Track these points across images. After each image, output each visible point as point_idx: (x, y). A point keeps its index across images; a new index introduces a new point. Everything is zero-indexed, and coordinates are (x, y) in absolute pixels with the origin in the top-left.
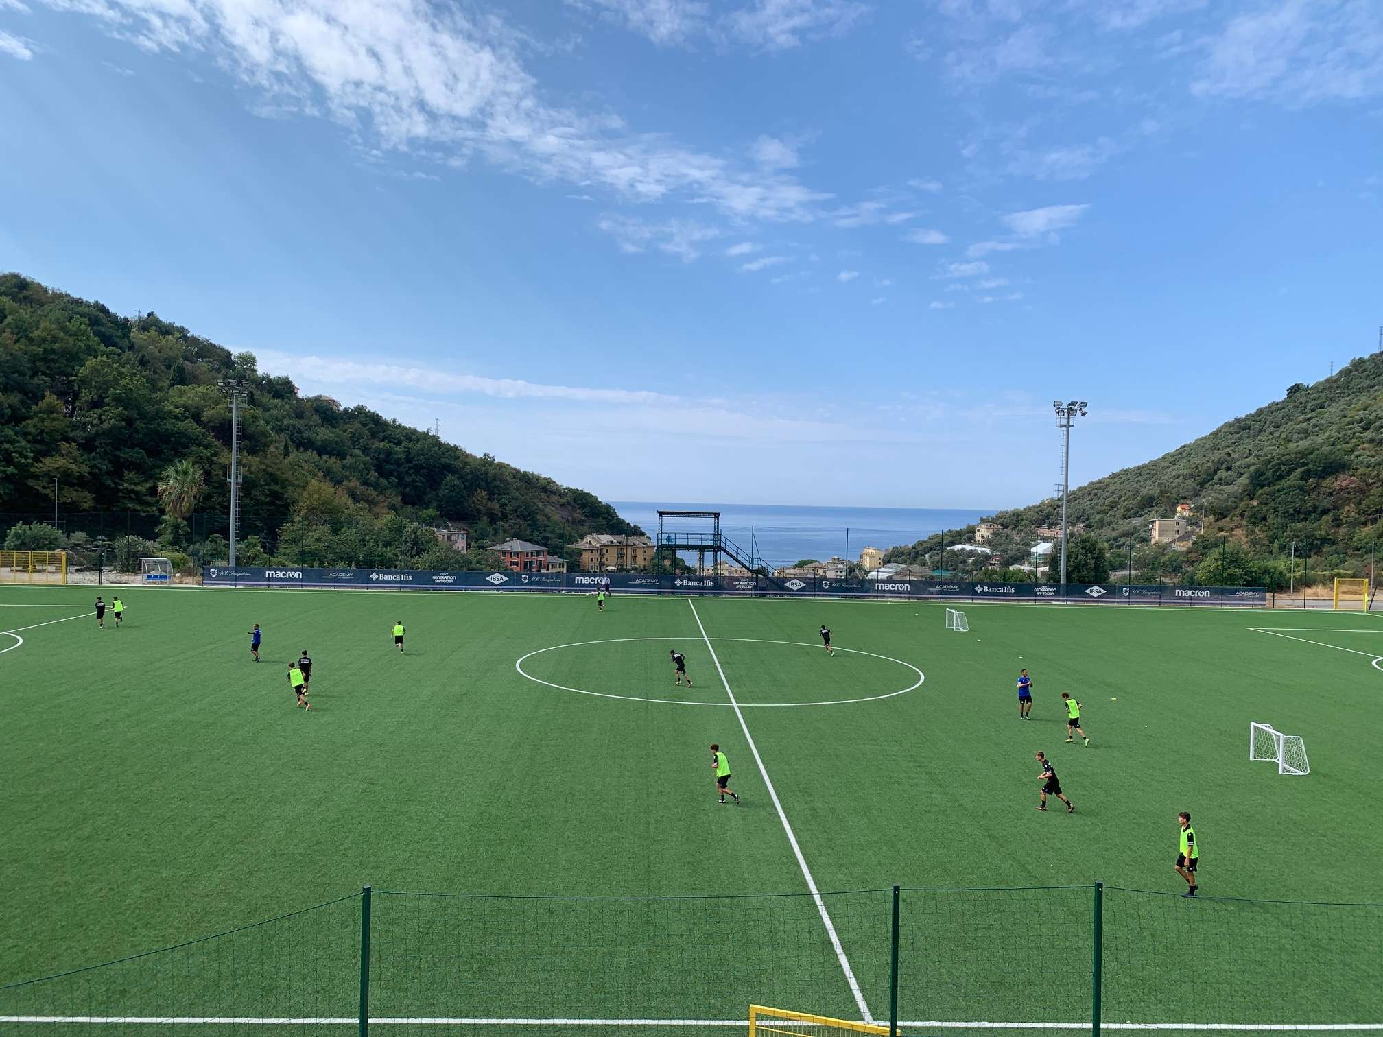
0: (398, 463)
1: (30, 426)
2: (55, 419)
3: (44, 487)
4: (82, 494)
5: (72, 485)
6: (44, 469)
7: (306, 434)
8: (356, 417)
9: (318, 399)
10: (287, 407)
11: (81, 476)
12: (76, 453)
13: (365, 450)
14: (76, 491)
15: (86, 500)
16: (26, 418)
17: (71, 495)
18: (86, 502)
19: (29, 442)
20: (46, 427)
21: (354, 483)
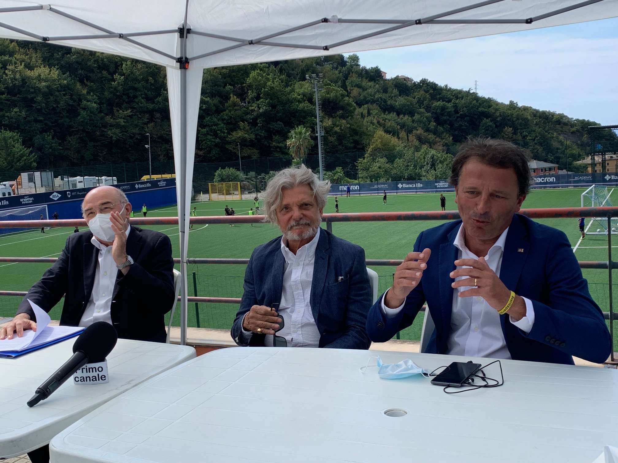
0: (449, 114)
1: (225, 115)
2: (236, 110)
3: (233, 148)
4: (252, 151)
5: (247, 146)
6: (233, 138)
7: (389, 103)
8: (421, 87)
9: (397, 78)
10: (377, 86)
11: (251, 141)
12: (247, 128)
13: (428, 109)
14: (250, 149)
15: (255, 154)
16: (222, 111)
17: (247, 152)
18: (254, 155)
19: (224, 124)
20: (232, 115)
21: (420, 131)
